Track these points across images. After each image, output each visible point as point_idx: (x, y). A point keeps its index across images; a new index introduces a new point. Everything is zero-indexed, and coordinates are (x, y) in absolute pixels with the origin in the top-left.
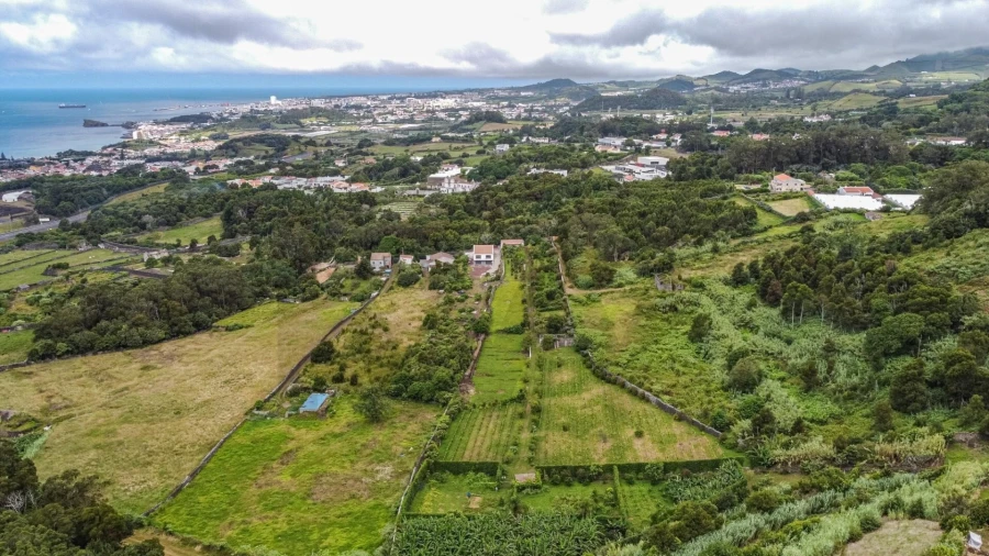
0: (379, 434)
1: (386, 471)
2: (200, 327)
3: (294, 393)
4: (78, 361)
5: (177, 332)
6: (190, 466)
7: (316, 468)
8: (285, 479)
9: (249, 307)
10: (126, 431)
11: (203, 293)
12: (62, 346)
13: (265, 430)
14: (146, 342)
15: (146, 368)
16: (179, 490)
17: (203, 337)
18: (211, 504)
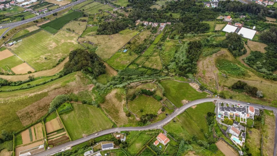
0: (130, 57)
1: (128, 62)
2: (117, 32)
3: (124, 48)
4: (102, 35)
5: (113, 33)
6: (111, 56)
7: (122, 60)
8: (119, 60)
9: (124, 29)
10: (106, 49)
11: (118, 27)
12: (100, 33)
13: (119, 53)
14: (110, 34)
15: (109, 39)
16: (109, 59)
17: (117, 34)
18: (111, 61)
